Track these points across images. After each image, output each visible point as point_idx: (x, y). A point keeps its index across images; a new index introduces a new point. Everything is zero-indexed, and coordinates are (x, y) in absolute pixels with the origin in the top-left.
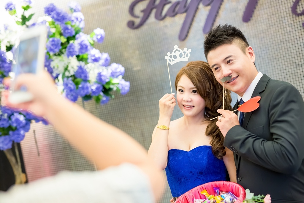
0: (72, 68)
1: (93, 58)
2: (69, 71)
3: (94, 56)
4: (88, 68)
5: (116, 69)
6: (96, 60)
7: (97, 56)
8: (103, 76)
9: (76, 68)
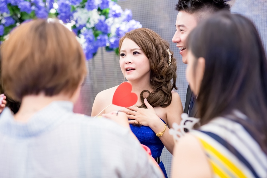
0: (94, 20)
1: (114, 13)
2: (90, 23)
3: (115, 11)
4: (108, 22)
5: (133, 25)
6: (116, 16)
7: (117, 12)
8: (121, 30)
9: (97, 21)
